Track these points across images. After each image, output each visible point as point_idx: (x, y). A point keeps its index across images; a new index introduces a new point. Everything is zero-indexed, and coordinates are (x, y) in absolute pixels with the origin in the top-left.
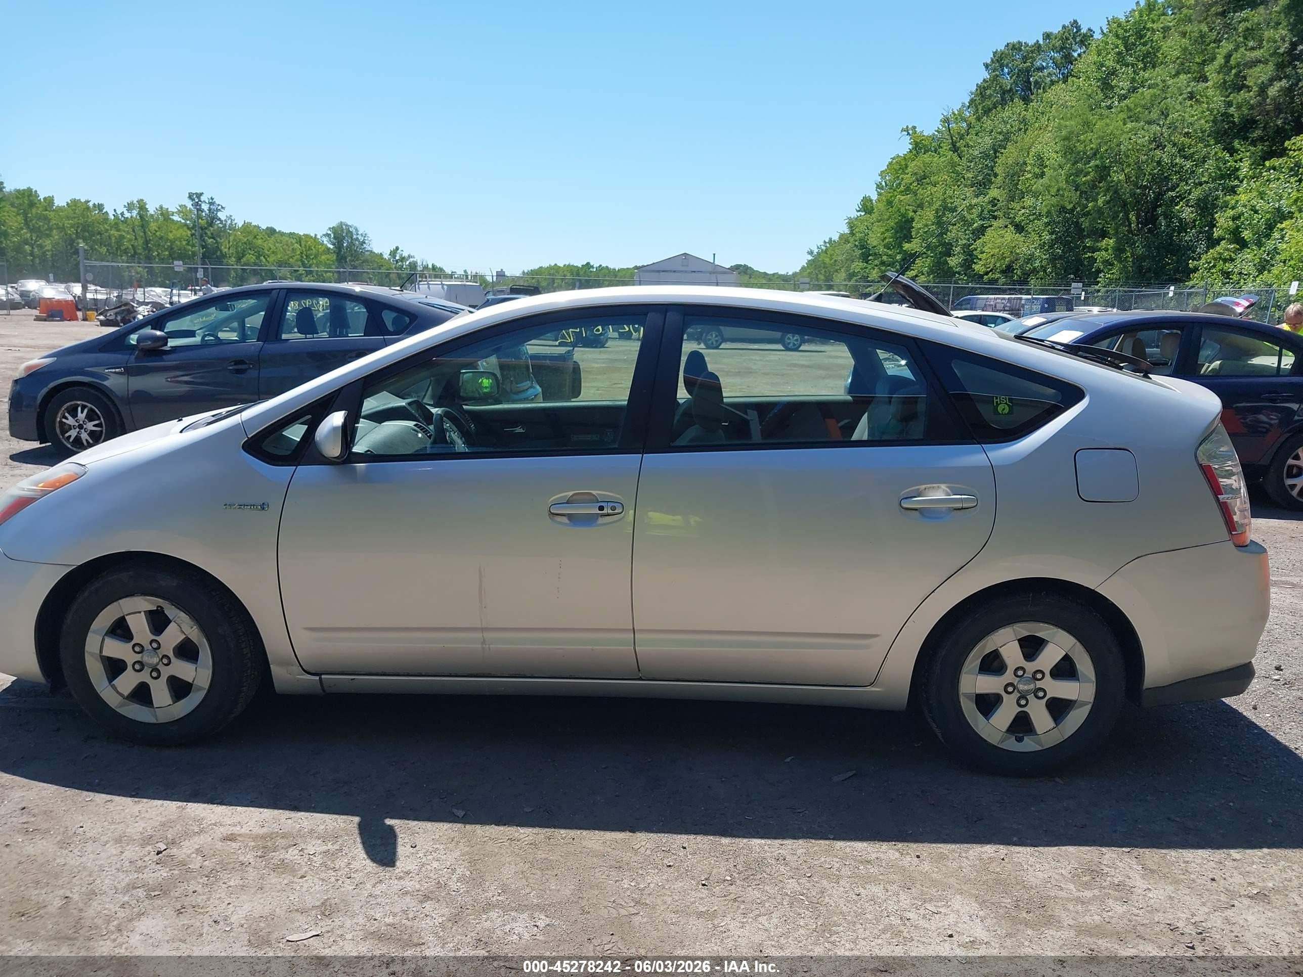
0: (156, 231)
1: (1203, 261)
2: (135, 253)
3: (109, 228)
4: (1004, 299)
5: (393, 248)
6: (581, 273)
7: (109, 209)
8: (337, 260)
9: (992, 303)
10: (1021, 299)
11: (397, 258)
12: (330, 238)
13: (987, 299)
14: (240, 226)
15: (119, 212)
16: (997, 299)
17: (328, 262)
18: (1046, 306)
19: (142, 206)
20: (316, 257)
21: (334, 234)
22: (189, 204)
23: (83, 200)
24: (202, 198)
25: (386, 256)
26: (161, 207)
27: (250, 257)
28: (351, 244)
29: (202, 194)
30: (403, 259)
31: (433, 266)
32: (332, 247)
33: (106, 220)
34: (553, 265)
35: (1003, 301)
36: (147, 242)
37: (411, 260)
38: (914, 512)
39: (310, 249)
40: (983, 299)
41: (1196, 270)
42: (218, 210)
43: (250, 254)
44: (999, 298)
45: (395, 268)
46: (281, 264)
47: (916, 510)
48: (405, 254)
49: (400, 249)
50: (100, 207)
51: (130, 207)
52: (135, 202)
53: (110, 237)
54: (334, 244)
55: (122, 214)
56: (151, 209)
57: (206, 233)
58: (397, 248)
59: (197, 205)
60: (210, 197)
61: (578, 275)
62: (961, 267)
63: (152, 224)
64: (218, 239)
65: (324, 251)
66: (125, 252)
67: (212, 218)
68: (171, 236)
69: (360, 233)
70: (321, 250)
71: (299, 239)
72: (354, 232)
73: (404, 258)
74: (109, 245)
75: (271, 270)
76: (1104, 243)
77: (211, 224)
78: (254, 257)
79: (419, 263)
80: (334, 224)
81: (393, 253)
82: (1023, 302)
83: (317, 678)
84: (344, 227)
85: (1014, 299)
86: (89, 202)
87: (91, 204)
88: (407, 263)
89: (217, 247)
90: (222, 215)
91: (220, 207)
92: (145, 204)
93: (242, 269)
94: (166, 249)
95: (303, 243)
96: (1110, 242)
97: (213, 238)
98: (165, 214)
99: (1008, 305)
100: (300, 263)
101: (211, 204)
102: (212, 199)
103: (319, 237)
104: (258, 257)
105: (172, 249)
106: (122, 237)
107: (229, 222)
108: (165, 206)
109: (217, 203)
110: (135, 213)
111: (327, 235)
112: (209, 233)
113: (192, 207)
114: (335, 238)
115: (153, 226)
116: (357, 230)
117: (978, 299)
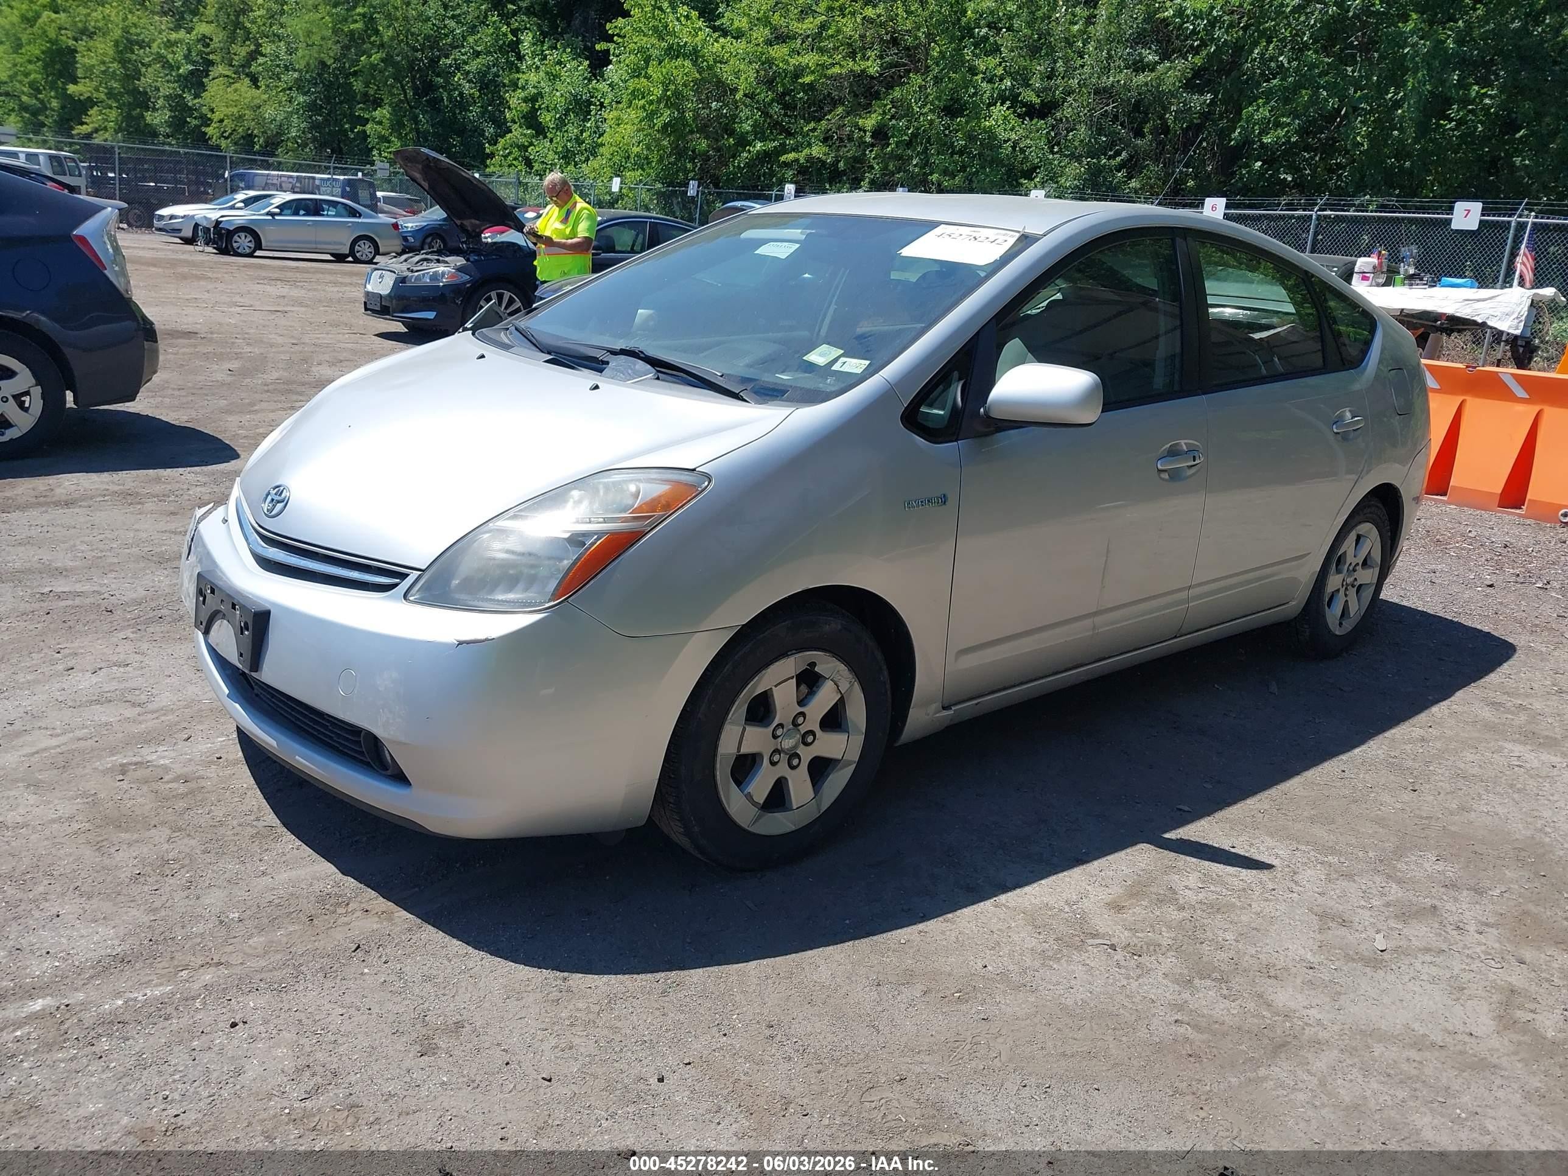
1: (500, 146)
4: (291, 177)
9: (275, 181)
10: (314, 178)
13: (268, 175)
16: (281, 176)
18: (348, 189)
35: (291, 180)
40: (262, 175)
41: (492, 155)
44: (284, 176)
62: (169, 126)
76: (377, 113)
82: (317, 182)
83: (948, 712)
85: (305, 178)
96: (383, 113)
99: (298, 185)
117: (257, 175)
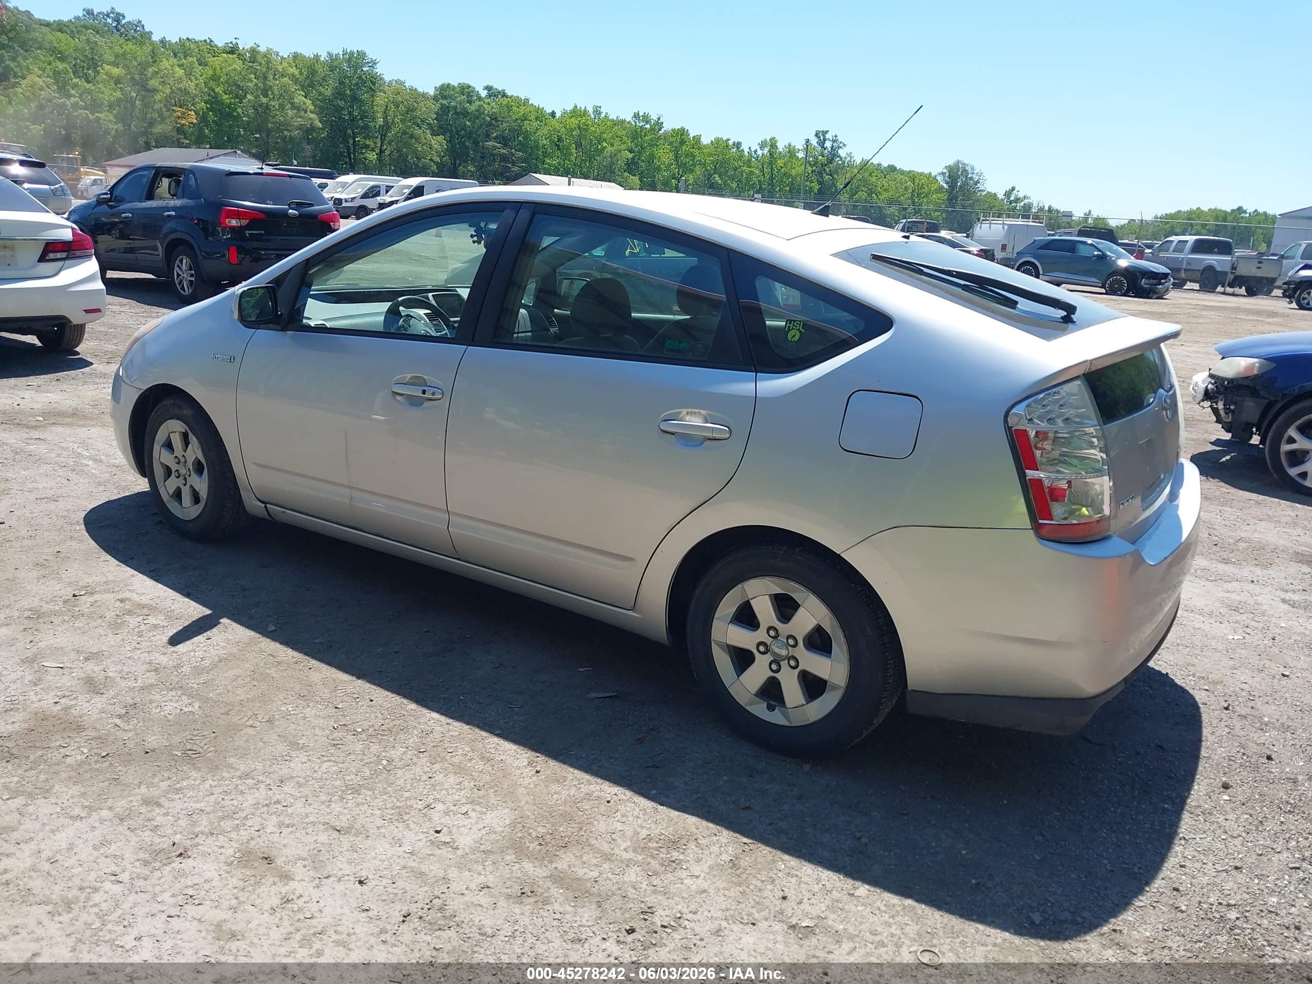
0: (782, 167)
2: (761, 187)
3: (742, 165)
5: (1008, 188)
6: (1229, 218)
7: (745, 148)
8: (948, 199)
11: (1012, 198)
12: (945, 177)
14: (858, 163)
15: (753, 150)
17: (938, 201)
19: (773, 144)
20: (927, 196)
21: (950, 172)
22: (814, 141)
23: (724, 139)
24: (827, 136)
25: (1001, 196)
26: (790, 145)
27: (862, 195)
28: (965, 184)
29: (827, 132)
30: (1017, 200)
31: (1050, 208)
32: (945, 186)
33: (741, 157)
34: (1195, 209)
36: (772, 178)
37: (1026, 201)
38: (670, 435)
39: (922, 187)
42: (839, 147)
43: (863, 191)
45: (1008, 208)
46: (891, 202)
47: (672, 434)
48: (1021, 195)
49: (1016, 190)
50: (738, 145)
51: (763, 145)
52: (768, 140)
53: (742, 172)
54: (947, 183)
55: (755, 152)
56: (781, 146)
57: (824, 170)
58: (1013, 189)
59: (822, 143)
60: (834, 135)
61: (1225, 220)
63: (779, 161)
64: (835, 176)
65: (936, 190)
66: (753, 186)
67: (834, 154)
68: (794, 172)
69: (975, 172)
70: (934, 187)
71: (912, 176)
72: (970, 171)
73: (1019, 199)
74: (740, 181)
75: (880, 207)
77: (831, 161)
78: (866, 195)
79: (1035, 204)
80: (951, 162)
81: (1008, 194)
83: (263, 505)
84: (960, 165)
86: (729, 140)
87: (731, 142)
88: (1022, 204)
89: (833, 183)
90: (842, 153)
91: (841, 145)
92: (776, 142)
93: (853, 205)
94: (788, 185)
95: (917, 182)
97: (831, 175)
98: (791, 152)
100: (910, 201)
101: (834, 141)
102: (836, 136)
103: (933, 174)
104: (870, 195)
105: (793, 184)
106: (751, 173)
107: (848, 159)
108: (793, 144)
109: (840, 140)
110: (766, 150)
111: (943, 174)
112: (828, 170)
113: (816, 145)
114: (949, 177)
115: (780, 163)
116: (973, 168)
